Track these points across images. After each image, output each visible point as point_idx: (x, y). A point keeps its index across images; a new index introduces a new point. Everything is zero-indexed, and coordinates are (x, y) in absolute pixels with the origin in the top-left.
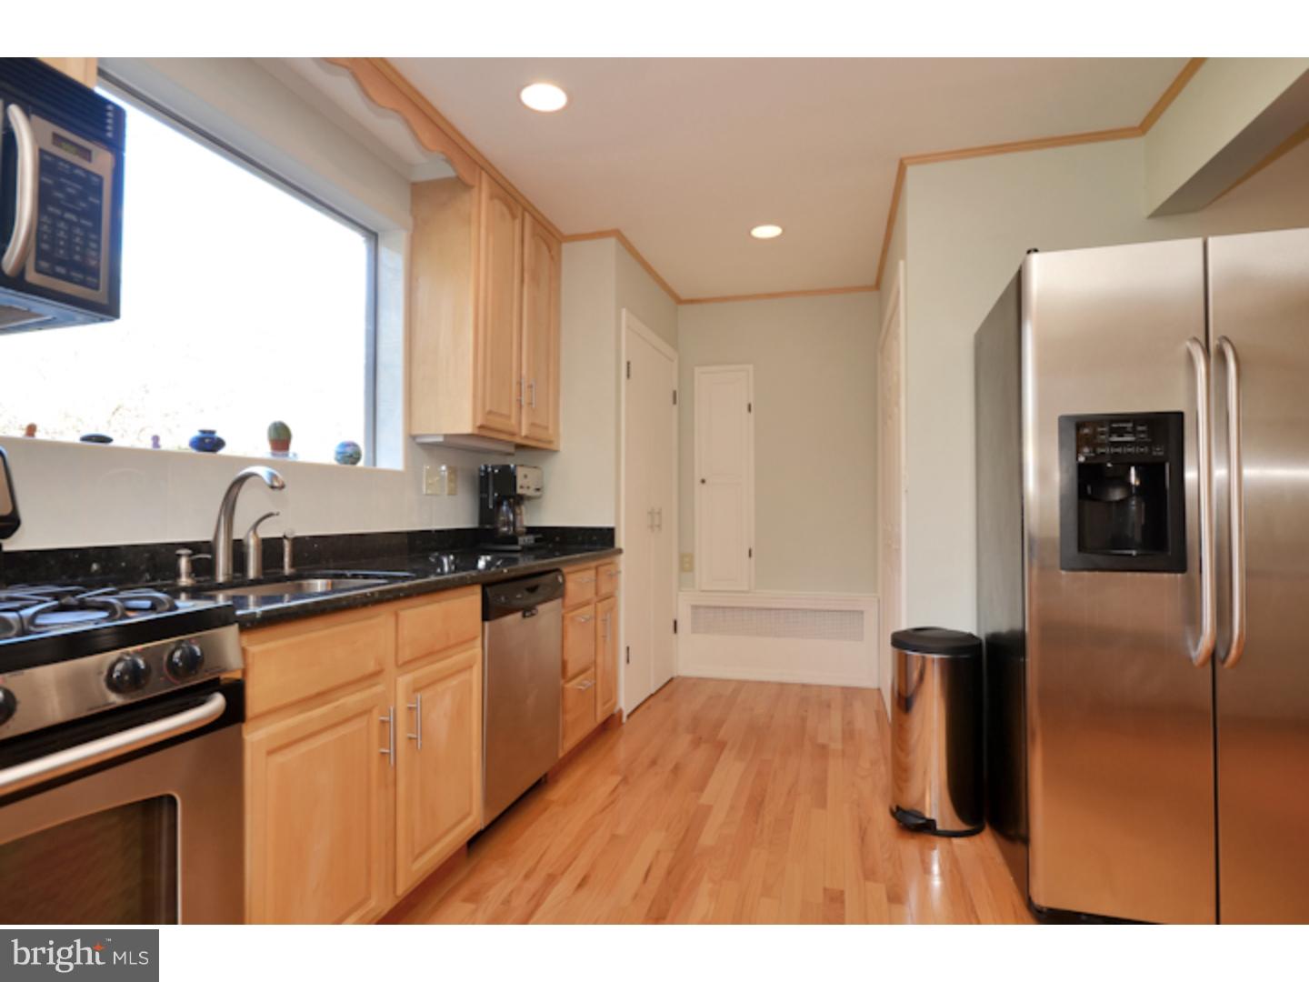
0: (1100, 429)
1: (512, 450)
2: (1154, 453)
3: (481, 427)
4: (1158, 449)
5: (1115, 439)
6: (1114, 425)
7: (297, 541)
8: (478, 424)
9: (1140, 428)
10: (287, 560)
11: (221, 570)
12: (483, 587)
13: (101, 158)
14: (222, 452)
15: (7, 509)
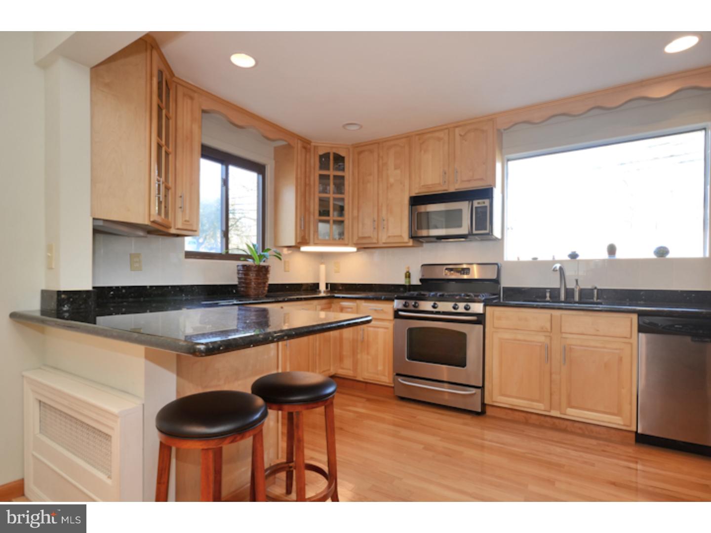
10: (595, 296)
11: (563, 297)
12: (639, 316)
13: (487, 202)
14: (578, 258)
15: (494, 277)
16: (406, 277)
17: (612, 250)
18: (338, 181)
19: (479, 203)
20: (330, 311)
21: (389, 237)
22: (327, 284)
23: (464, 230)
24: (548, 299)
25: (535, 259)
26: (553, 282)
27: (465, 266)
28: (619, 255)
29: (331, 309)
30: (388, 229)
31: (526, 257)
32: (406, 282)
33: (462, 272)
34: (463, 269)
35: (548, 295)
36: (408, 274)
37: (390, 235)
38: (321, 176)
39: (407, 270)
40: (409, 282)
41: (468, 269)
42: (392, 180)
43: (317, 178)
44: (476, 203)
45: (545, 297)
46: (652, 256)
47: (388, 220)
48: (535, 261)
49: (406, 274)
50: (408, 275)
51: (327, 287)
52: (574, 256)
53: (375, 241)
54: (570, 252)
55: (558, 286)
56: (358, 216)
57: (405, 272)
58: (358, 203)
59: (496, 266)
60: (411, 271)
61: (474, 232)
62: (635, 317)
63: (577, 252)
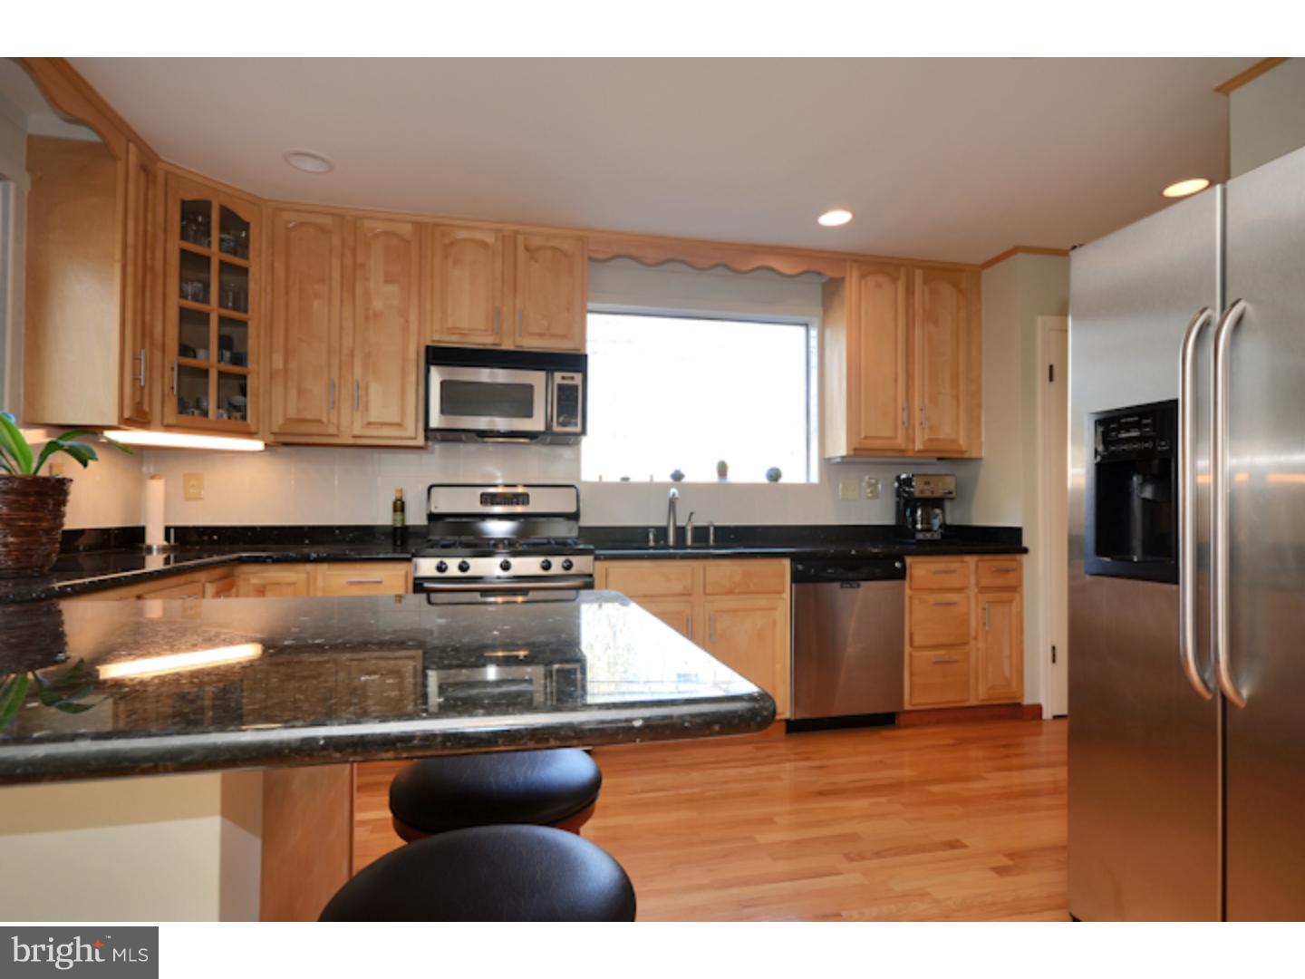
0: (1113, 426)
1: (935, 461)
2: (1159, 448)
3: (855, 450)
4: (1163, 443)
5: (1124, 435)
6: (1123, 421)
7: (716, 528)
8: (853, 446)
9: (1145, 421)
10: (712, 537)
11: (671, 541)
12: (792, 560)
13: (578, 377)
14: (685, 480)
15: (573, 510)
16: (395, 510)
17: (722, 470)
18: (232, 280)
19: (563, 378)
20: (229, 596)
21: (370, 424)
22: (167, 529)
23: (536, 423)
24: (652, 543)
25: (625, 479)
26: (657, 518)
27: (520, 490)
28: (733, 477)
29: (234, 591)
30: (367, 409)
31: (613, 477)
32: (394, 520)
33: (515, 500)
34: (517, 496)
35: (651, 537)
36: (399, 503)
37: (372, 419)
38: (186, 256)
39: (399, 496)
40: (403, 520)
41: (526, 496)
42: (378, 304)
43: (174, 260)
44: (558, 377)
45: (648, 541)
46: (763, 480)
47: (367, 388)
48: (624, 482)
49: (395, 504)
50: (399, 507)
51: (167, 538)
52: (677, 476)
53: (332, 430)
54: (672, 471)
55: (663, 523)
56: (286, 370)
57: (393, 499)
58: (286, 338)
59: (573, 490)
60: (404, 499)
61: (556, 428)
62: (787, 563)
63: (683, 471)
